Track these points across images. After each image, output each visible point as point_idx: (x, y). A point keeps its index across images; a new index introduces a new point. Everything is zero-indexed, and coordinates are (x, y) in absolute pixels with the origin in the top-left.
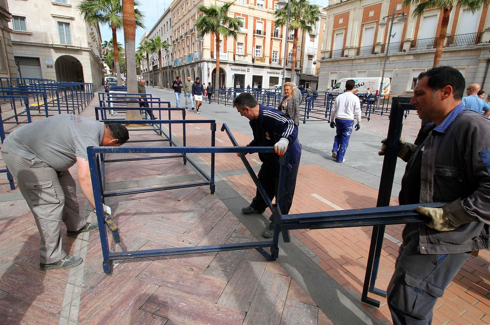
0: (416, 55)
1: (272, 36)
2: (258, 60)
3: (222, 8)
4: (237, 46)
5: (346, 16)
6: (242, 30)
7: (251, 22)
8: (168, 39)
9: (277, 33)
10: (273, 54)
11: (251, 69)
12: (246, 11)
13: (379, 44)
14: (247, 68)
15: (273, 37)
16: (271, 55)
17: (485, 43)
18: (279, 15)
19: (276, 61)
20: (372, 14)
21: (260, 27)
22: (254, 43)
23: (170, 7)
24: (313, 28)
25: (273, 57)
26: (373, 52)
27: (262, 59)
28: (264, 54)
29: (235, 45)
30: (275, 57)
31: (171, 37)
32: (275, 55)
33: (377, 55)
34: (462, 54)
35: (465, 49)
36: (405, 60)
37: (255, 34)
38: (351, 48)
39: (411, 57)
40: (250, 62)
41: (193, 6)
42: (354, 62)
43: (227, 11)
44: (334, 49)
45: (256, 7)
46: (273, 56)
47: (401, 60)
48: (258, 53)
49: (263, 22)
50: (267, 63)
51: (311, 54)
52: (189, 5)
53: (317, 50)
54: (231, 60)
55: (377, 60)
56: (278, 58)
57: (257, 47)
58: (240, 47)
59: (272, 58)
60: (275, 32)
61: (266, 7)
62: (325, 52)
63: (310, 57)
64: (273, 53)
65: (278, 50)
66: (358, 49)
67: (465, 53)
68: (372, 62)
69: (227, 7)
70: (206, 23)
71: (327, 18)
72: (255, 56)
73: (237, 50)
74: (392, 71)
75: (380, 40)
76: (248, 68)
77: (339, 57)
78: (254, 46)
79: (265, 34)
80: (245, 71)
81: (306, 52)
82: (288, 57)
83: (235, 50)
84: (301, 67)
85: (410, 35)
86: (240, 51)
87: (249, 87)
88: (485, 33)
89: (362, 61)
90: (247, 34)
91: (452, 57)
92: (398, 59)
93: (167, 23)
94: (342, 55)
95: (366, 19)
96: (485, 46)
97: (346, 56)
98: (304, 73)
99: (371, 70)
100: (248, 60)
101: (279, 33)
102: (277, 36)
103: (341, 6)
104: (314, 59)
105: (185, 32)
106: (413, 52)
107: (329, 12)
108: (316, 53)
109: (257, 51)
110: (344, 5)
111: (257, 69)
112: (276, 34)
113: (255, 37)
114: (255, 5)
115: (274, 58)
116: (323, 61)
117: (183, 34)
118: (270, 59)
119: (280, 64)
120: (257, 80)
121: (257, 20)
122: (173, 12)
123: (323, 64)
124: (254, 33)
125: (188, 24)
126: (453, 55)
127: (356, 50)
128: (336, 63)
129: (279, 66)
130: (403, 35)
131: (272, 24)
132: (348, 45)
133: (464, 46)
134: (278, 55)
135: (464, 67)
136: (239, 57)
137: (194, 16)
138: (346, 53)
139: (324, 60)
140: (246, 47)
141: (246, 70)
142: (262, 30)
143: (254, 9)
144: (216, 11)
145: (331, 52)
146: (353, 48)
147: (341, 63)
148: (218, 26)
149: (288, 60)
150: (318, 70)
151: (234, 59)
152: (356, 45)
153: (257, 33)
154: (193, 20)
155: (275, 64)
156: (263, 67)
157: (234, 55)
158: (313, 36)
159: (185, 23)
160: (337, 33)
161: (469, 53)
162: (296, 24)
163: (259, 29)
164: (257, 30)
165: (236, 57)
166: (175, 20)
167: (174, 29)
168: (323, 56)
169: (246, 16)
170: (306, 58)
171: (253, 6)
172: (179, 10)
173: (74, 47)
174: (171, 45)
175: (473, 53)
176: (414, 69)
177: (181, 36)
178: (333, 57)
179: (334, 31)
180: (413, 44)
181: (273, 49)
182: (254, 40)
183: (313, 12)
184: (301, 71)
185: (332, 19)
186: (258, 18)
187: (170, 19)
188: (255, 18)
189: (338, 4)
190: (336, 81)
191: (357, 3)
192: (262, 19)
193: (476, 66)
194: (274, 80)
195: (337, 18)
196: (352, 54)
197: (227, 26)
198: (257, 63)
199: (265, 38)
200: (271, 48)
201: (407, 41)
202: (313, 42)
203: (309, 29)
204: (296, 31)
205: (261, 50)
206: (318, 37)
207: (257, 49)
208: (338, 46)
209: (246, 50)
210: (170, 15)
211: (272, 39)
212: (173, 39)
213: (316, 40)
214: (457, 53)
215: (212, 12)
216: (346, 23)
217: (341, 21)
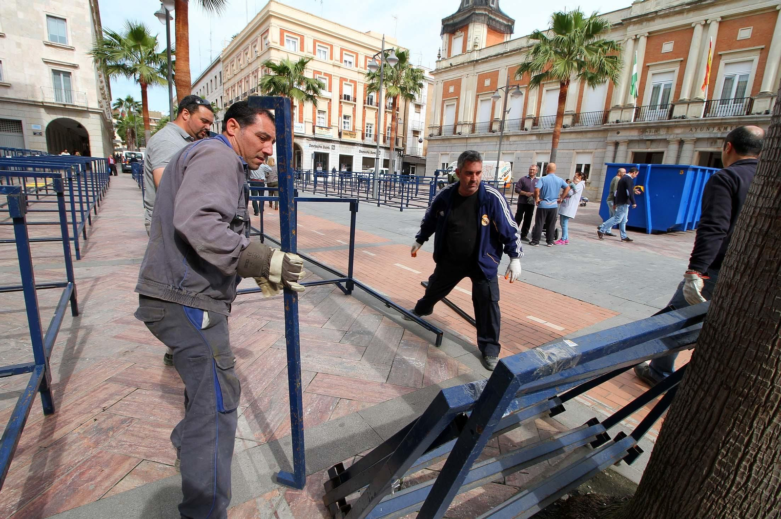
0: (539, 135)
1: (365, 103)
2: (346, 134)
3: (296, 65)
4: (317, 115)
5: (457, 83)
6: (324, 93)
7: (336, 83)
8: (217, 100)
9: (372, 99)
10: (367, 127)
11: (337, 145)
12: (330, 70)
13: (496, 120)
14: (331, 144)
15: (366, 105)
16: (363, 128)
17: (612, 124)
18: (372, 78)
19: (370, 137)
20: (487, 83)
21: (348, 91)
22: (340, 111)
23: (221, 57)
24: (416, 96)
25: (367, 132)
26: (491, 130)
27: (352, 134)
28: (354, 127)
29: (314, 113)
30: (369, 131)
31: (221, 97)
32: (369, 128)
33: (495, 134)
34: (589, 135)
35: (591, 129)
36: (526, 141)
37: (341, 100)
38: (465, 124)
39: (534, 138)
40: (336, 137)
41: (254, 57)
42: (469, 141)
43: (303, 69)
44: (444, 124)
45: (343, 65)
46: (367, 130)
47: (523, 141)
48: (346, 125)
49: (353, 84)
50: (358, 139)
51: (417, 129)
52: (248, 56)
53: (424, 124)
54: (309, 133)
55: (495, 140)
56: (373, 133)
57: (345, 117)
58: (321, 115)
59: (365, 132)
60: (368, 98)
61: (357, 66)
62: (433, 127)
63: (416, 133)
64: (366, 125)
65: (373, 122)
66: (473, 126)
67: (592, 134)
68: (490, 142)
69: (302, 64)
70: (274, 83)
71: (435, 85)
72: (343, 128)
73: (317, 120)
74: (513, 153)
75: (499, 115)
76: (333, 144)
77: (449, 135)
78: (340, 115)
79: (355, 100)
80: (328, 148)
81: (410, 127)
82: (387, 131)
83: (314, 119)
84: (404, 145)
85: (532, 111)
86: (322, 121)
87: (334, 170)
88: (612, 112)
89: (478, 140)
90: (330, 100)
91: (578, 138)
92: (520, 139)
93: (216, 77)
94: (455, 133)
95: (481, 89)
96: (612, 127)
97: (459, 134)
98: (408, 153)
99: (489, 152)
100: (333, 134)
101: (374, 100)
102: (371, 104)
103: (451, 70)
104: (421, 136)
105: (243, 93)
106: (536, 131)
107: (437, 76)
108: (423, 128)
109: (345, 122)
110: (455, 69)
111: (345, 146)
112: (370, 101)
113: (342, 104)
114: (341, 61)
115: (369, 133)
116: (430, 138)
117: (240, 94)
118: (363, 134)
119: (376, 140)
120: (346, 161)
121: (344, 82)
122: (225, 64)
123: (430, 143)
124: (341, 98)
125: (247, 82)
126: (579, 136)
127: (471, 126)
128: (447, 142)
129: (375, 144)
130: (524, 110)
131: (365, 89)
132: (460, 119)
133: (590, 126)
134: (373, 129)
135: (592, 150)
136: (320, 130)
137: (257, 71)
138: (458, 130)
139: (432, 138)
140: (330, 116)
141: (331, 148)
142: (352, 96)
143: (339, 67)
144: (288, 69)
145: (441, 128)
146: (467, 124)
147: (453, 141)
148: (292, 87)
149: (387, 136)
150: (426, 150)
151: (314, 131)
152: (470, 119)
153: (345, 99)
154: (255, 77)
155: (369, 141)
156: (353, 144)
157: (314, 127)
158: (418, 106)
159: (243, 80)
160: (447, 104)
161: (596, 135)
162: (394, 91)
163: (347, 94)
164: (345, 95)
165: (317, 129)
166: (228, 75)
167: (226, 86)
168: (430, 132)
169: (330, 76)
170: (410, 134)
171: (338, 63)
172: (233, 61)
173: (78, 106)
174: (222, 109)
175: (600, 135)
176: (538, 151)
177: (236, 97)
178: (443, 134)
179: (443, 102)
180: (536, 123)
181: (367, 121)
182: (341, 107)
183: (416, 77)
184: (404, 150)
185: (441, 85)
186: (346, 80)
187: (220, 73)
188: (342, 80)
189: (448, 68)
190: (447, 164)
191: (469, 68)
192: (351, 81)
193: (604, 150)
194: (368, 162)
195: (447, 85)
196: (466, 131)
197: (303, 88)
198: (345, 138)
199: (355, 105)
200: (364, 120)
201: (529, 118)
202: (418, 114)
203: (412, 97)
204: (395, 99)
205: (350, 121)
206: (425, 107)
207: (345, 120)
208: (448, 121)
209: (329, 121)
210: (219, 67)
211: (364, 107)
212: (224, 101)
213: (423, 111)
214: (584, 134)
215: (282, 70)
216: (457, 93)
217: (452, 89)
